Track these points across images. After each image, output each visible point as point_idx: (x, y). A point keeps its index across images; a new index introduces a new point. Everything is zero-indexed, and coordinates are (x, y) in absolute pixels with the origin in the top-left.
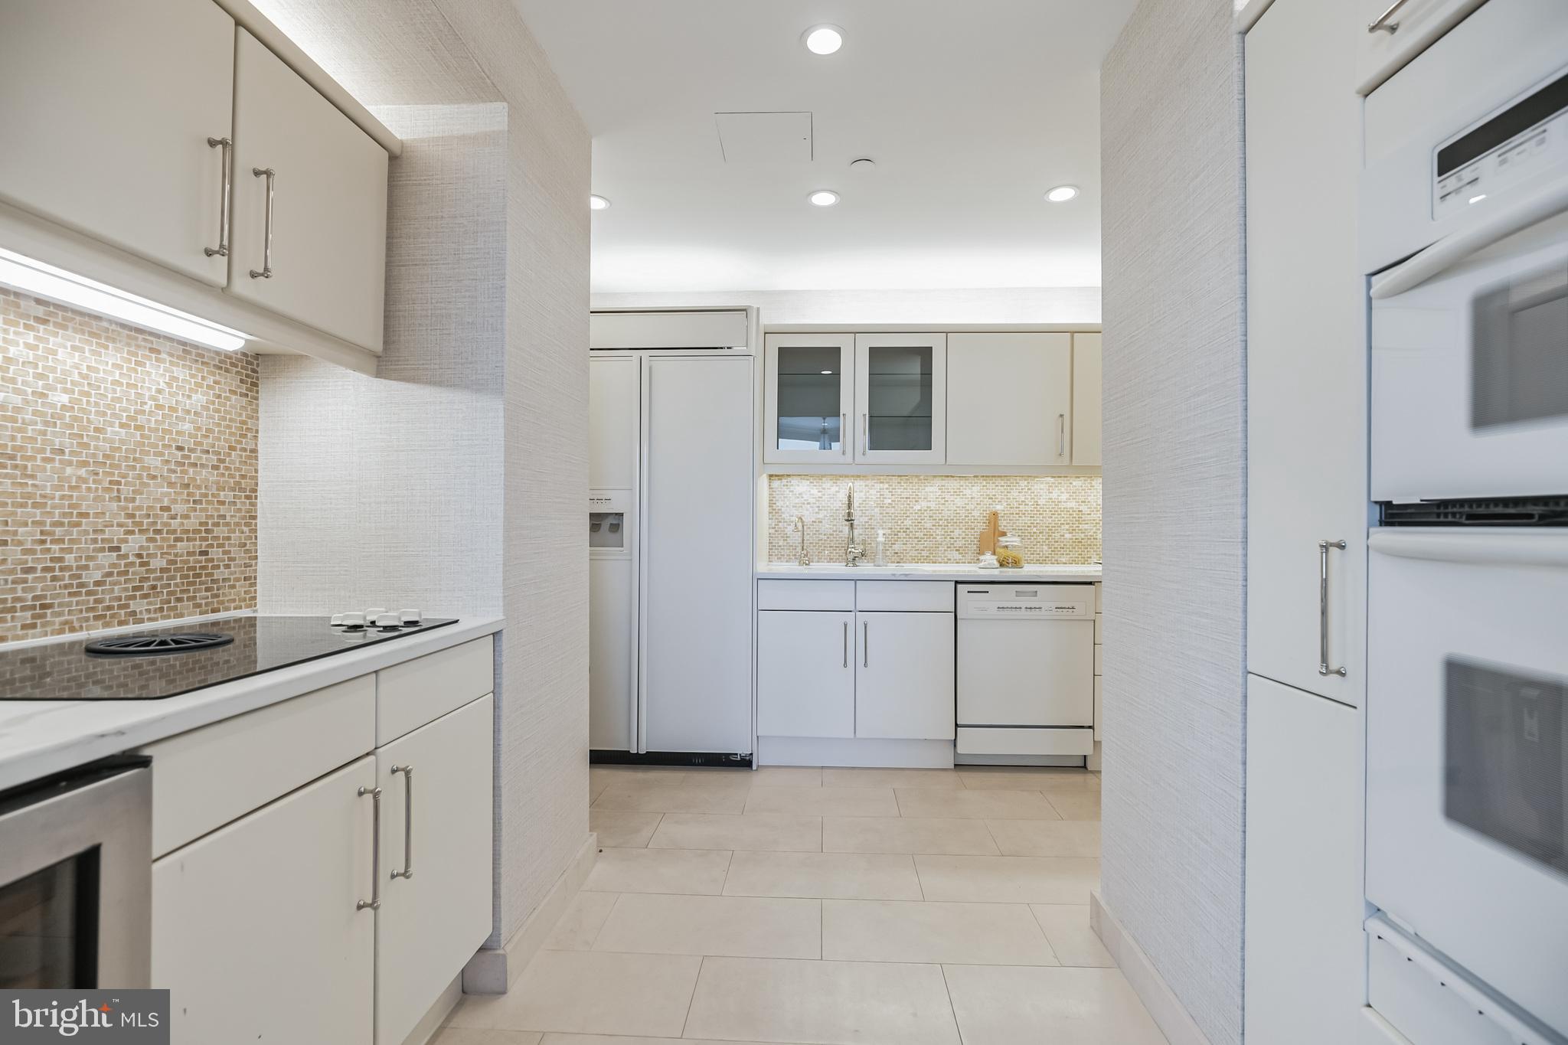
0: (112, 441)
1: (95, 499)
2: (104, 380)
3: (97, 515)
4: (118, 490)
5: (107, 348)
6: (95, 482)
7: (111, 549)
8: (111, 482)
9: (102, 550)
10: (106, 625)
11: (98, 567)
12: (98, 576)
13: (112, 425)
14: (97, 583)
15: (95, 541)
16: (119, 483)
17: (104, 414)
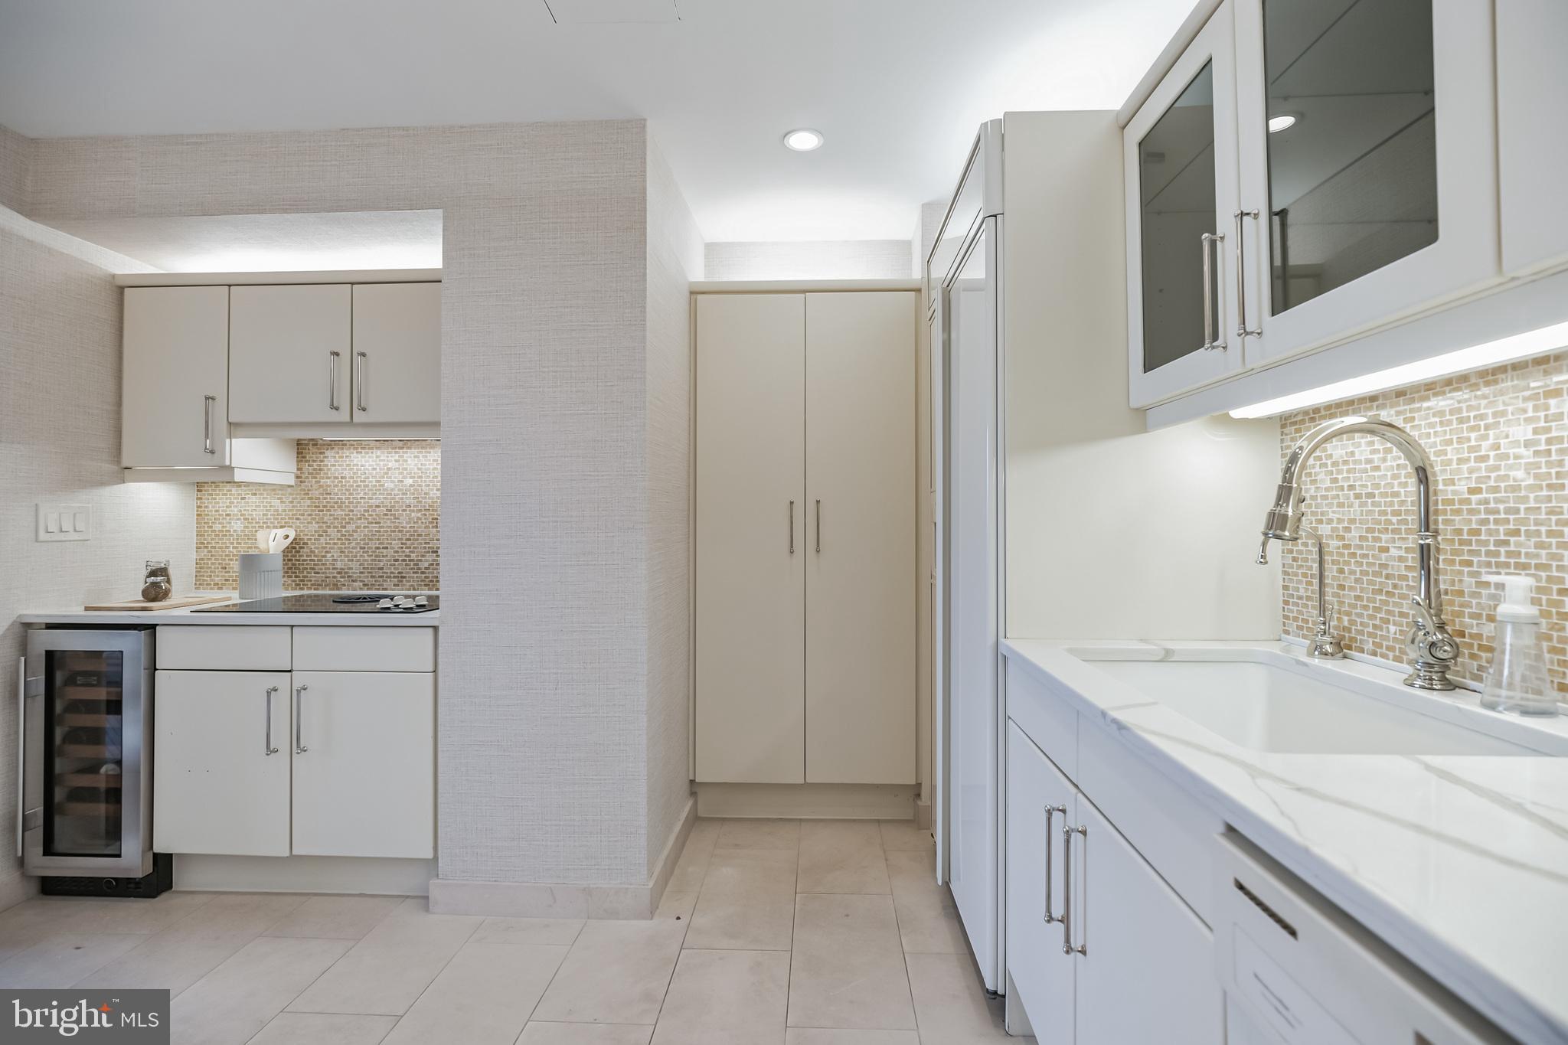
0: (433, 498)
1: (425, 528)
2: (429, 469)
3: (426, 535)
4: (437, 523)
5: (430, 453)
6: (425, 519)
7: (433, 552)
8: (433, 519)
9: (429, 552)
10: (430, 589)
11: (427, 560)
12: (426, 565)
13: (432, 490)
14: (426, 568)
15: (425, 548)
16: (437, 519)
17: (429, 485)
